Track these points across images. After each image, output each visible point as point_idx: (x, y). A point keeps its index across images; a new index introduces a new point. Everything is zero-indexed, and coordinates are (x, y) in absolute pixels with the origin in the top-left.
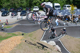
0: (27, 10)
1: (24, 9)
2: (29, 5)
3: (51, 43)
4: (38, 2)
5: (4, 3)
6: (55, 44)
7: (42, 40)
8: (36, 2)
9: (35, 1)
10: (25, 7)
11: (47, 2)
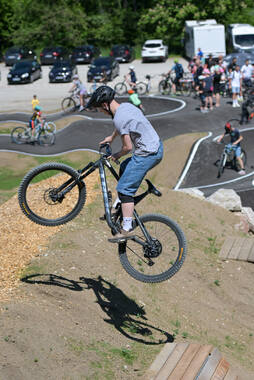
0: (115, 54)
1: (104, 54)
2: (125, 35)
3: (221, 201)
4: (161, 19)
5: (17, 28)
6: (237, 201)
7: (181, 187)
8: (154, 20)
9: (147, 16)
10: (109, 43)
11: (202, 18)
